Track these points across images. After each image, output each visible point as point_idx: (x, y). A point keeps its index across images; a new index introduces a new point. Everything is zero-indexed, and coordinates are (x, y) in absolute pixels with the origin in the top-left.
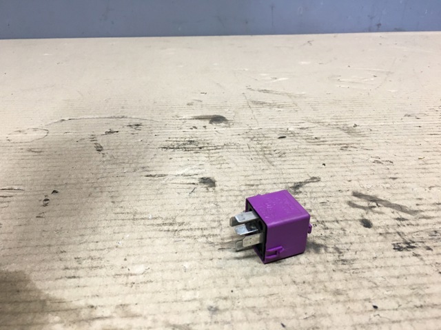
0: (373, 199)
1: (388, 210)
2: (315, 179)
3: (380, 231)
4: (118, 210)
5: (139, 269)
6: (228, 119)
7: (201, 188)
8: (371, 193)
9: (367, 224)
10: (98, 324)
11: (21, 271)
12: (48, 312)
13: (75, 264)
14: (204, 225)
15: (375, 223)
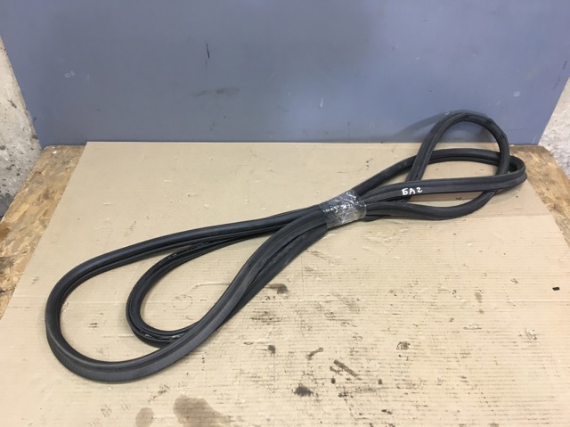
0: (342, 366)
1: (345, 373)
2: (321, 350)
3: (337, 385)
4: (234, 367)
5: (243, 401)
6: (289, 289)
7: (268, 353)
8: (342, 362)
9: (333, 381)
10: (232, 423)
11: (202, 399)
12: (216, 417)
13: (220, 397)
14: (268, 379)
15: (337, 381)
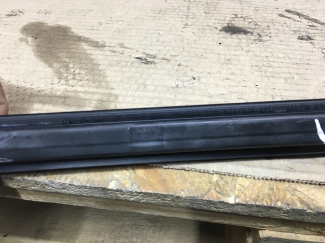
0: (298, 14)
3: (294, 29)
12: (82, 41)
